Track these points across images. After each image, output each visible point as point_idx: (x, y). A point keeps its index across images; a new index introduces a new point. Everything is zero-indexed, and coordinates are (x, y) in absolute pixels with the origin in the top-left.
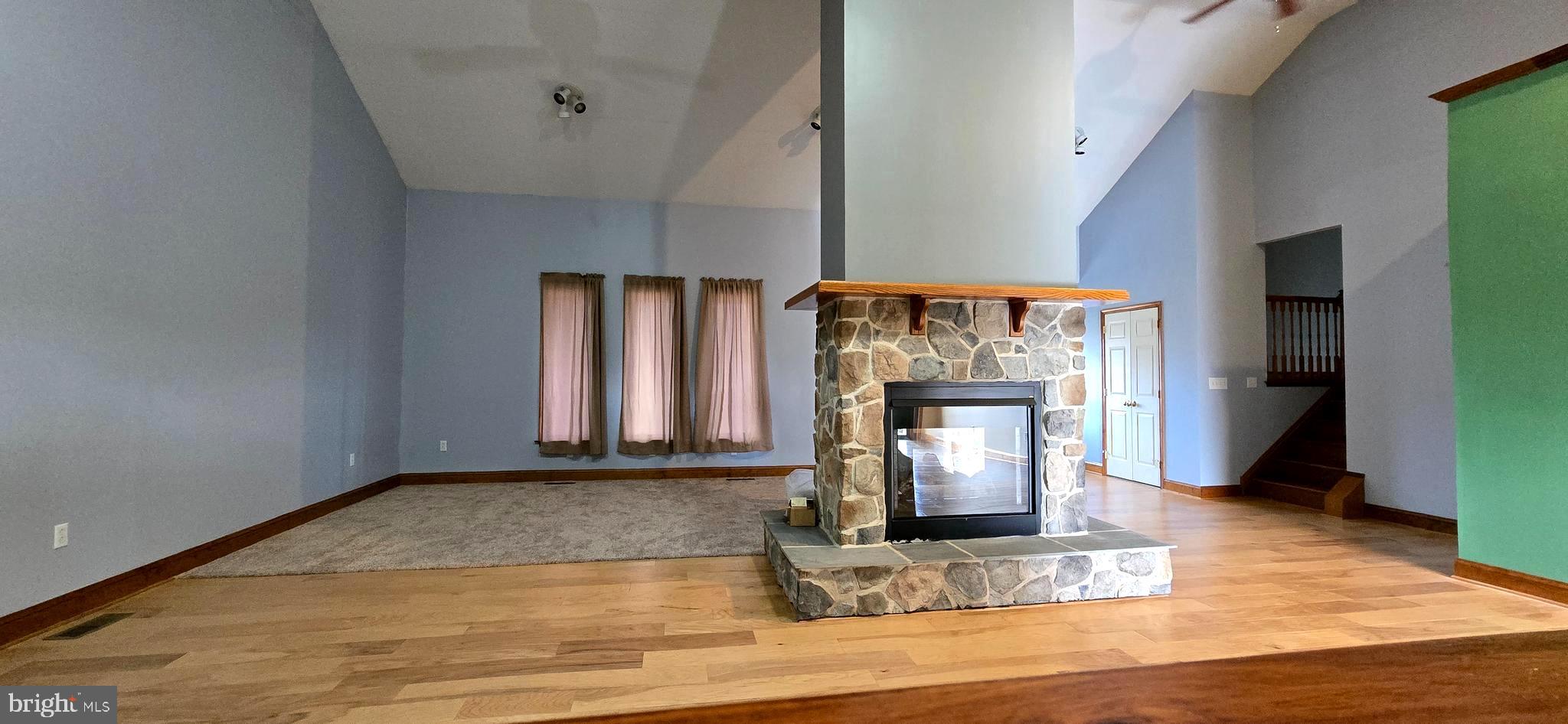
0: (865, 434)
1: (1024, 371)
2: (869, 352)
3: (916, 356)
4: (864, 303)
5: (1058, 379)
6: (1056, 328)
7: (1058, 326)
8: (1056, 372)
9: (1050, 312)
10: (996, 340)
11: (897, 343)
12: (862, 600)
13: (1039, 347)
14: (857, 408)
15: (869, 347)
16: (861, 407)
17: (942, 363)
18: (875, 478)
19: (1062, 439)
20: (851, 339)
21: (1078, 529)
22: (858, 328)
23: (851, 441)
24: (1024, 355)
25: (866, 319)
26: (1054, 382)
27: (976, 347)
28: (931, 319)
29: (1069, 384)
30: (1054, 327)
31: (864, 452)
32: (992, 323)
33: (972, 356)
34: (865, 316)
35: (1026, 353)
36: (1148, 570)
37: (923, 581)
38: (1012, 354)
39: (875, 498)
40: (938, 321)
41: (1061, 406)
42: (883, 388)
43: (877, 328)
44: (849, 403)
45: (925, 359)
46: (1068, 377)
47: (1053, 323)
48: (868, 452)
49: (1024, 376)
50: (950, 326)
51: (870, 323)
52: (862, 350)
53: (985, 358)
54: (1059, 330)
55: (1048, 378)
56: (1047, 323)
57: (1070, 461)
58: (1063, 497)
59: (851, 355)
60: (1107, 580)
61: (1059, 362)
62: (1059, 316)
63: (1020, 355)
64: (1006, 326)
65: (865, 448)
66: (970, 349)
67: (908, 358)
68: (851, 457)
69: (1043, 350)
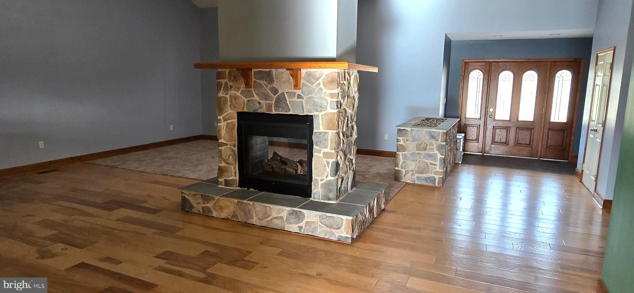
0: (227, 136)
1: (301, 109)
2: (228, 96)
3: (249, 99)
4: (225, 72)
5: (320, 114)
6: (320, 85)
7: (322, 84)
8: (319, 110)
9: (317, 75)
10: (287, 91)
11: (240, 92)
12: (203, 208)
13: (310, 96)
14: (223, 123)
15: (228, 95)
16: (225, 123)
17: (259, 103)
18: (231, 157)
19: (322, 149)
20: (221, 90)
21: (329, 199)
22: (223, 84)
23: (221, 139)
24: (302, 100)
25: (227, 80)
26: (318, 115)
27: (277, 95)
28: (255, 80)
29: (327, 118)
30: (319, 84)
31: (226, 144)
32: (285, 82)
33: (274, 100)
34: (226, 79)
35: (303, 99)
36: (338, 227)
37: (227, 206)
38: (296, 99)
39: (232, 166)
40: (258, 81)
41: (322, 130)
42: (236, 115)
43: (231, 85)
44: (219, 121)
45: (252, 100)
46: (326, 113)
47: (318, 82)
48: (229, 144)
49: (302, 111)
50: (264, 84)
51: (228, 82)
52: (224, 96)
53: (281, 101)
54: (322, 86)
55: (316, 113)
56: (315, 81)
57: (326, 161)
58: (322, 180)
59: (221, 97)
60: (313, 226)
61: (322, 105)
62: (322, 78)
63: (299, 100)
64: (292, 83)
65: (227, 143)
66: (273, 96)
67: (246, 100)
68: (221, 146)
69: (313, 97)
